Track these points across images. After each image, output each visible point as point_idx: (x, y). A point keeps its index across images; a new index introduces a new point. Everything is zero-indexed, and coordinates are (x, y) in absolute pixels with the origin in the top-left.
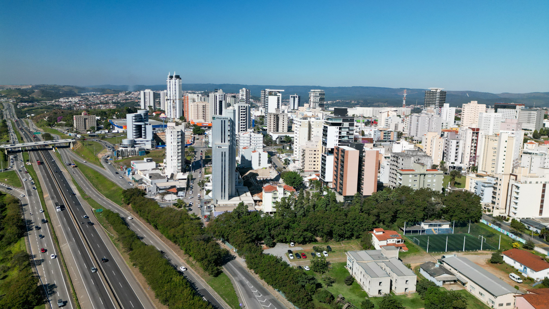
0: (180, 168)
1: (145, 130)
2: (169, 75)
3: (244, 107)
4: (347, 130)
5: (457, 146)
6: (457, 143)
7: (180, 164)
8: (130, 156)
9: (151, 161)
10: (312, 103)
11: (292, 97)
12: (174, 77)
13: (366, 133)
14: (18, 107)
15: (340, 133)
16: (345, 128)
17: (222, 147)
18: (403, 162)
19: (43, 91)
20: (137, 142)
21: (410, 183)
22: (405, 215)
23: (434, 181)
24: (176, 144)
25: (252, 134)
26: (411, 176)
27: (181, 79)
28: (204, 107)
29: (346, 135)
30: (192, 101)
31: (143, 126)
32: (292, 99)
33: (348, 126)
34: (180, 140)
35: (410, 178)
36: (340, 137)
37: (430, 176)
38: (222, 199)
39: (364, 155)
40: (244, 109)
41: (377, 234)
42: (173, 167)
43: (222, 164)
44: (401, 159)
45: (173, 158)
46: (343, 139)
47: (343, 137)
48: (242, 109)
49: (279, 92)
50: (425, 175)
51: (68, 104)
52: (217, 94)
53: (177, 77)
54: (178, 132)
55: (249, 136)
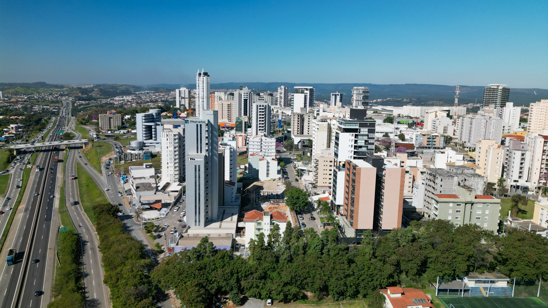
0: (177, 176)
1: (156, 131)
2: (198, 72)
3: (263, 106)
4: (366, 138)
5: (523, 159)
6: (523, 155)
7: (177, 172)
8: (133, 160)
9: (151, 166)
10: (354, 101)
11: (333, 95)
12: (202, 74)
13: (407, 137)
14: (76, 105)
15: (356, 142)
16: (363, 135)
17: (196, 159)
18: (442, 183)
19: (101, 90)
20: (146, 145)
21: (450, 214)
22: (439, 265)
23: (487, 212)
24: (172, 149)
25: (264, 138)
26: (451, 205)
27: (209, 76)
28: (229, 106)
29: (363, 144)
30: (218, 99)
31: (153, 127)
32: (334, 97)
33: (367, 133)
34: (177, 144)
35: (450, 208)
36: (355, 147)
37: (481, 206)
38: (196, 225)
39: (384, 174)
40: (263, 109)
41: (392, 296)
42: (169, 175)
43: (196, 180)
44: (439, 179)
45: (169, 165)
46: (360, 150)
47: (361, 147)
48: (260, 109)
49: (307, 89)
50: (472, 204)
51: (120, 102)
52: (242, 92)
53: (206, 74)
54: (175, 135)
55: (260, 140)
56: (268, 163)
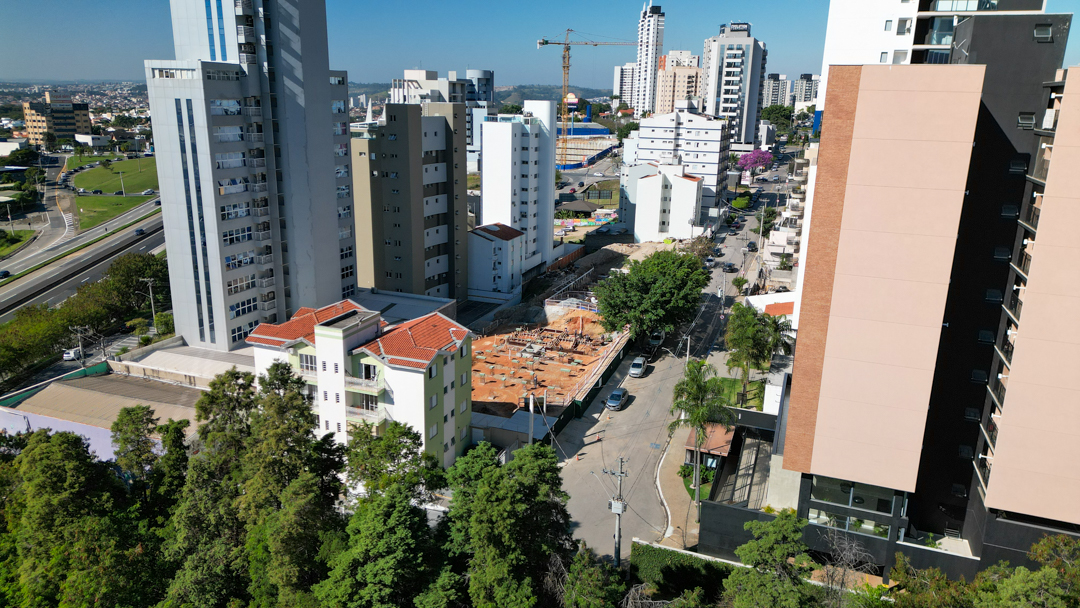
3: (739, 48)
17: (177, 76)
28: (691, 79)
36: (923, 28)
38: (203, 338)
40: (737, 57)
48: (730, 57)
53: (656, 10)
55: (673, 124)
56: (666, 186)
